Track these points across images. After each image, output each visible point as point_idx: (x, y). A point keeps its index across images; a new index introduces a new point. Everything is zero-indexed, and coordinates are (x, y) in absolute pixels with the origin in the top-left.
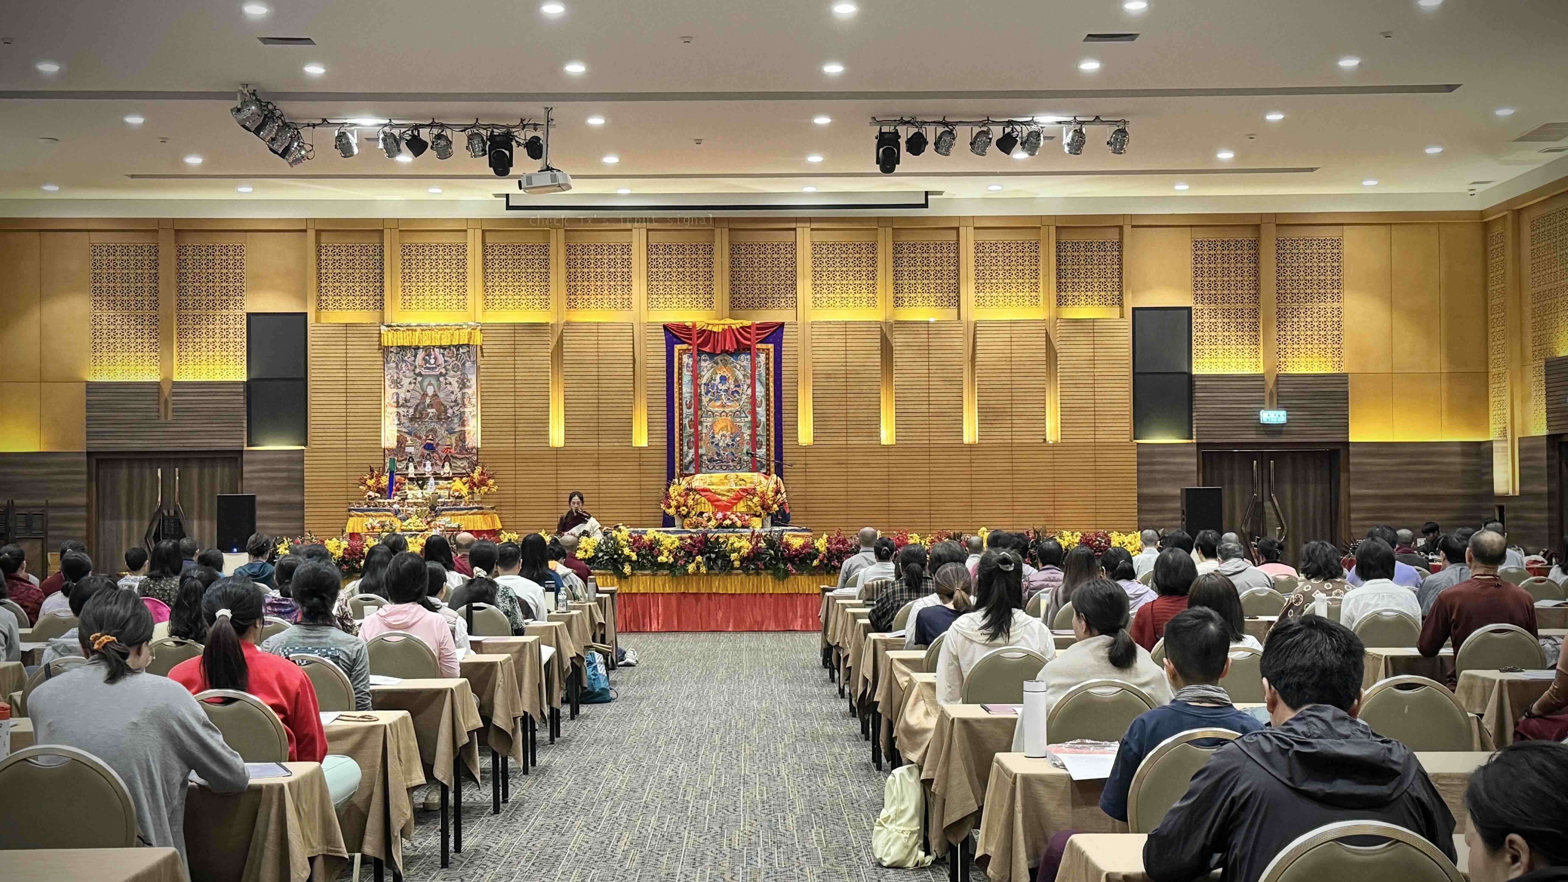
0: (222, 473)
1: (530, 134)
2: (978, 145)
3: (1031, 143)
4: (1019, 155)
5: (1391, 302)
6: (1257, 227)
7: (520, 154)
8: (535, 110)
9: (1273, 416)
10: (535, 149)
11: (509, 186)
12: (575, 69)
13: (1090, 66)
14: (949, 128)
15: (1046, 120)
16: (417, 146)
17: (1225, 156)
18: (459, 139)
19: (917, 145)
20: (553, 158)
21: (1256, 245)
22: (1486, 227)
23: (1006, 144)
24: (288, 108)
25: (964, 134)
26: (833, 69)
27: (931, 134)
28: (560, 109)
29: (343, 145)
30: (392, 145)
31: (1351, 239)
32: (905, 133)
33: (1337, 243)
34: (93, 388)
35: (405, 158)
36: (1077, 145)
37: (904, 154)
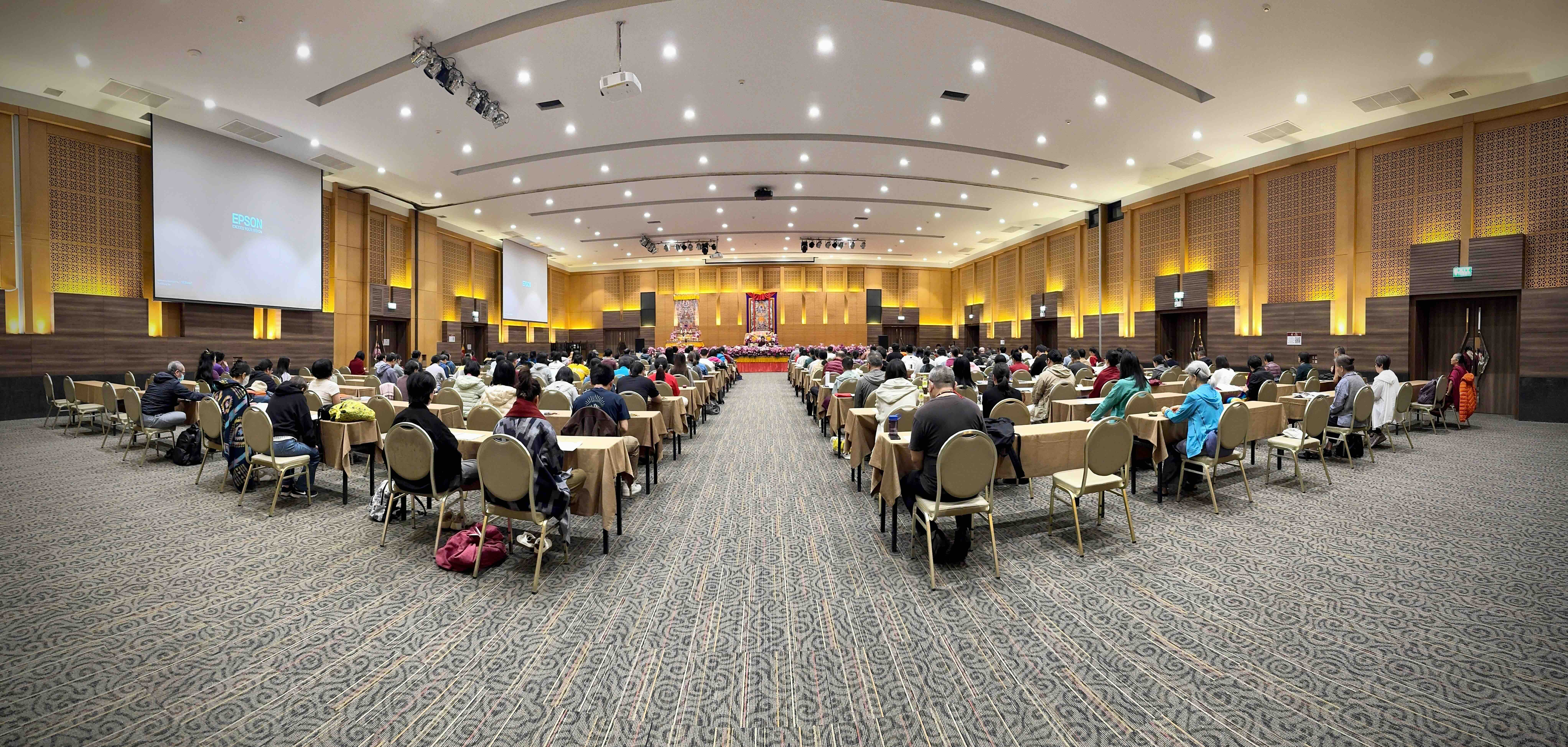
0: (635, 333)
1: (713, 243)
2: (827, 245)
3: (841, 245)
4: (838, 248)
5: (930, 291)
6: (898, 269)
7: (710, 249)
8: (714, 237)
9: (901, 318)
10: (714, 247)
11: (707, 257)
12: (725, 226)
13: (856, 226)
14: (820, 241)
15: (845, 239)
16: (684, 248)
17: (890, 250)
18: (695, 245)
19: (812, 245)
20: (719, 249)
21: (897, 274)
22: (952, 272)
23: (835, 245)
24: (653, 240)
25: (824, 242)
26: (791, 225)
27: (815, 242)
28: (720, 236)
29: (666, 248)
30: (678, 247)
31: (921, 273)
32: (809, 242)
33: (917, 274)
34: (604, 313)
35: (681, 251)
36: (853, 246)
37: (809, 248)
